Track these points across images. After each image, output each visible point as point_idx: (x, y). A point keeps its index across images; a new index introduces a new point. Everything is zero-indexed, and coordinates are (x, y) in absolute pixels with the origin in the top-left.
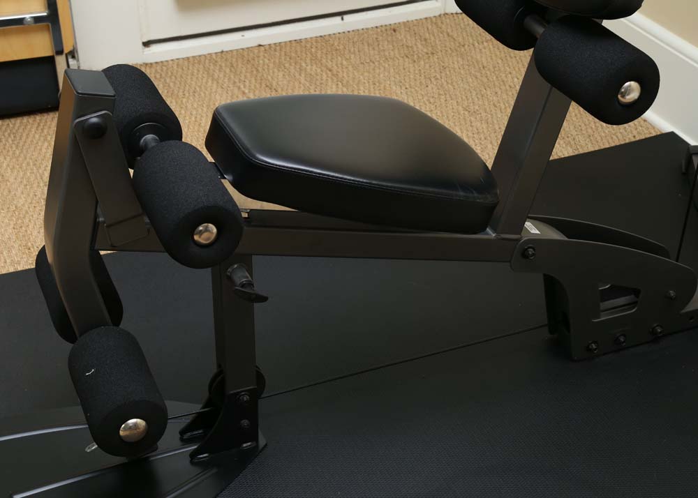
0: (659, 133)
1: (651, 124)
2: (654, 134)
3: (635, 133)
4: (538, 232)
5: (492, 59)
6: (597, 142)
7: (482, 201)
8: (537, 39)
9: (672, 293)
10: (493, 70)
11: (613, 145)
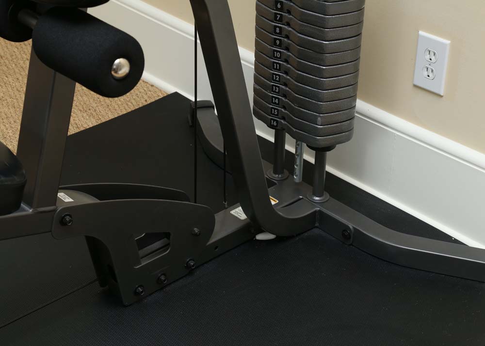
0: (165, 95)
1: (157, 88)
2: (162, 96)
3: (146, 97)
4: (71, 200)
5: (7, 48)
6: (116, 110)
7: (9, 183)
8: (32, 30)
9: (196, 230)
10: (11, 59)
11: (129, 110)
